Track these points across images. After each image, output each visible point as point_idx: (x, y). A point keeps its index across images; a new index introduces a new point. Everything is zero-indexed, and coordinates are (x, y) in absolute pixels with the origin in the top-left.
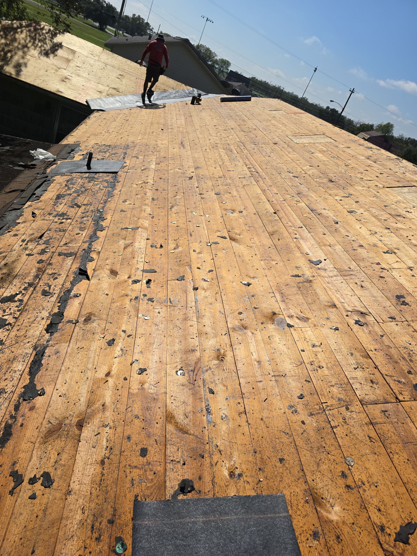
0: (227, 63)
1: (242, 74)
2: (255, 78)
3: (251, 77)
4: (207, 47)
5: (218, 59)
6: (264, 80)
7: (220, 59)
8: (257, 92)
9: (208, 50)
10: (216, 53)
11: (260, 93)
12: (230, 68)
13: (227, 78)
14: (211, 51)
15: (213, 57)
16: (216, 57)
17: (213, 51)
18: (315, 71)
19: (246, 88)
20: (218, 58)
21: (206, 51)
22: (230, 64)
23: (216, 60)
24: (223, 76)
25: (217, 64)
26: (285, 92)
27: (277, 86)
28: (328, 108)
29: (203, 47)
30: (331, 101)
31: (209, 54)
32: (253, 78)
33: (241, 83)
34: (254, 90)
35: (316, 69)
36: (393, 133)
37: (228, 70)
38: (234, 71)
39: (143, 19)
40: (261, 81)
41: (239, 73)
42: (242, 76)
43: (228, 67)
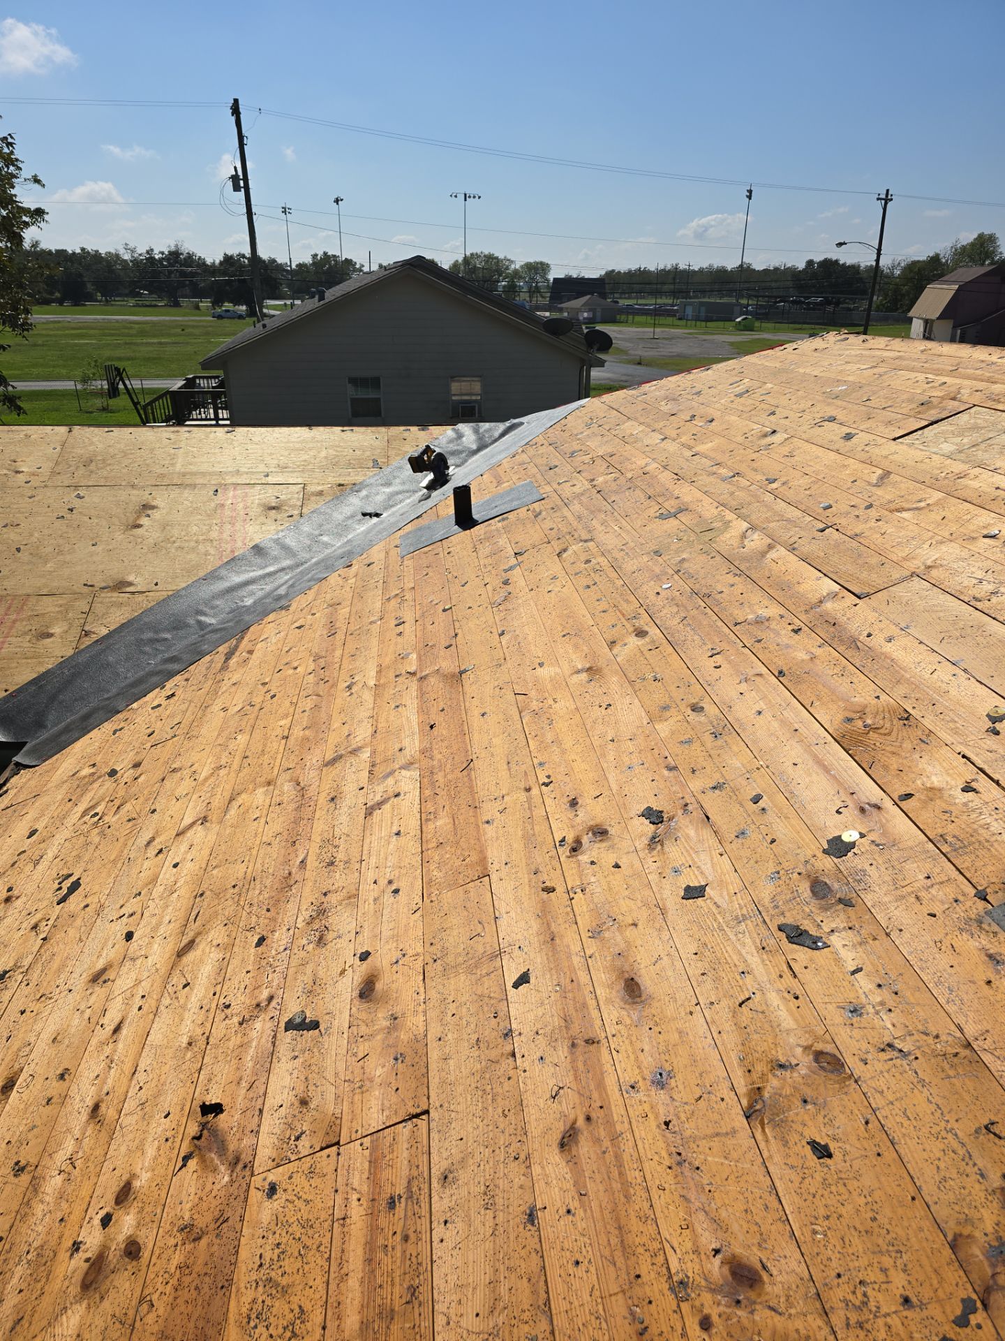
0: (539, 269)
1: (582, 275)
2: (613, 271)
3: (603, 273)
4: (486, 253)
5: (517, 267)
6: (634, 267)
7: (522, 267)
8: (629, 298)
9: (490, 258)
10: (509, 257)
11: (637, 298)
12: (551, 276)
13: (551, 298)
14: (497, 258)
15: (507, 268)
16: (513, 266)
17: (501, 256)
18: (750, 197)
19: (602, 301)
20: (517, 265)
21: (487, 262)
22: (548, 266)
23: (516, 272)
24: (543, 297)
25: (521, 278)
26: (694, 272)
27: (669, 267)
28: (810, 263)
29: (478, 256)
30: (840, 244)
31: (494, 266)
32: (610, 274)
33: (588, 297)
34: (621, 298)
35: (750, 191)
36: (1001, 253)
37: (548, 280)
38: (562, 276)
39: (334, 256)
40: (630, 271)
41: (575, 276)
42: (583, 279)
43: (545, 274)
